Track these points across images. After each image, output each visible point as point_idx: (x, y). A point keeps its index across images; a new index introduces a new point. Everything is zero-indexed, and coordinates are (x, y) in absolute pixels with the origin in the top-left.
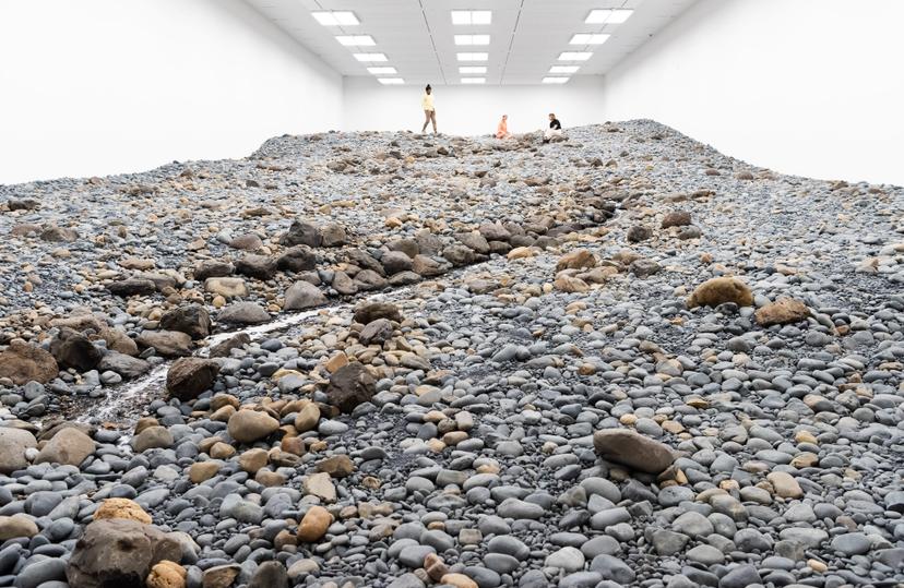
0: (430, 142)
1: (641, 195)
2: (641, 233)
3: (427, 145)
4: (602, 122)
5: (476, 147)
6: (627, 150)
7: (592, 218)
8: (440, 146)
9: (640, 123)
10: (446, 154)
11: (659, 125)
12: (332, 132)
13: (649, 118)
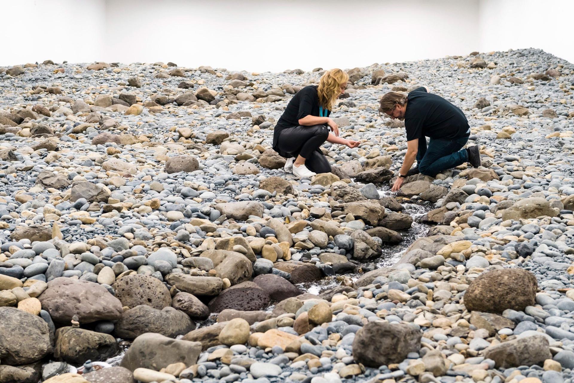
0: (189, 81)
1: (470, 193)
2: (387, 342)
3: (185, 86)
4: (465, 53)
5: (260, 88)
6: (489, 98)
7: (349, 250)
8: (201, 88)
9: (521, 54)
10: (210, 99)
11: (550, 57)
12: (50, 62)
13: (537, 46)
